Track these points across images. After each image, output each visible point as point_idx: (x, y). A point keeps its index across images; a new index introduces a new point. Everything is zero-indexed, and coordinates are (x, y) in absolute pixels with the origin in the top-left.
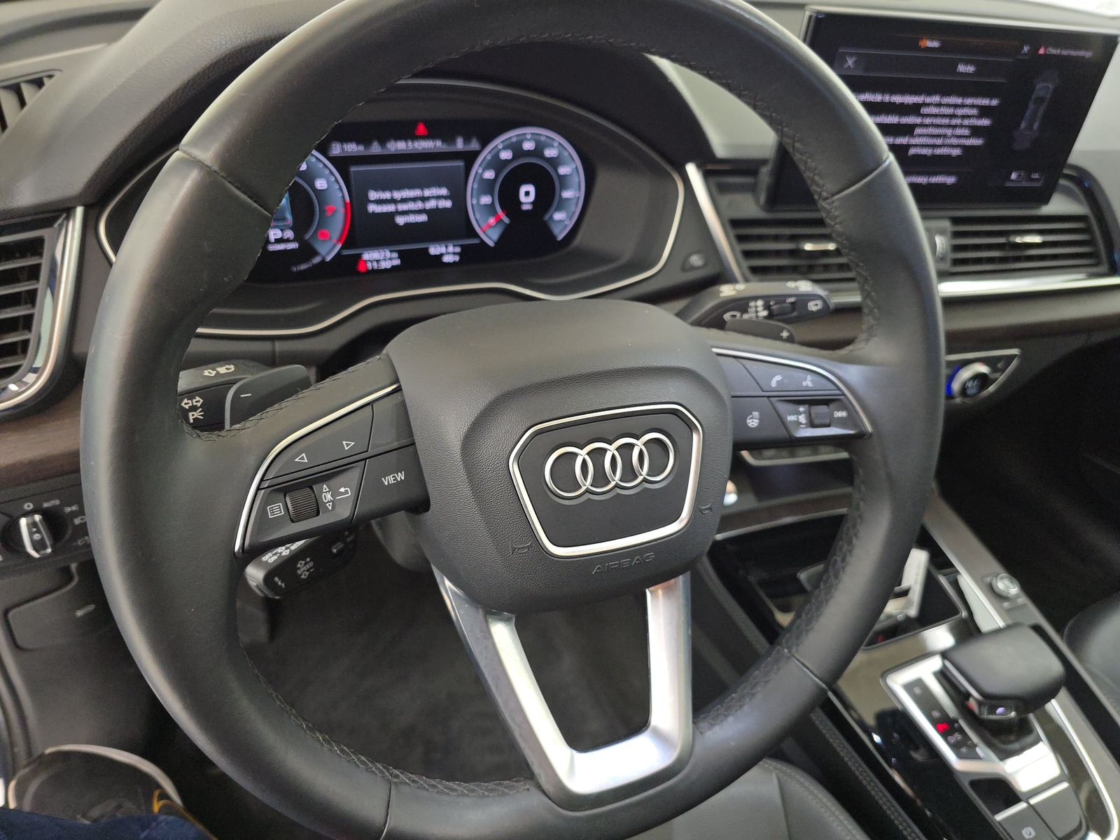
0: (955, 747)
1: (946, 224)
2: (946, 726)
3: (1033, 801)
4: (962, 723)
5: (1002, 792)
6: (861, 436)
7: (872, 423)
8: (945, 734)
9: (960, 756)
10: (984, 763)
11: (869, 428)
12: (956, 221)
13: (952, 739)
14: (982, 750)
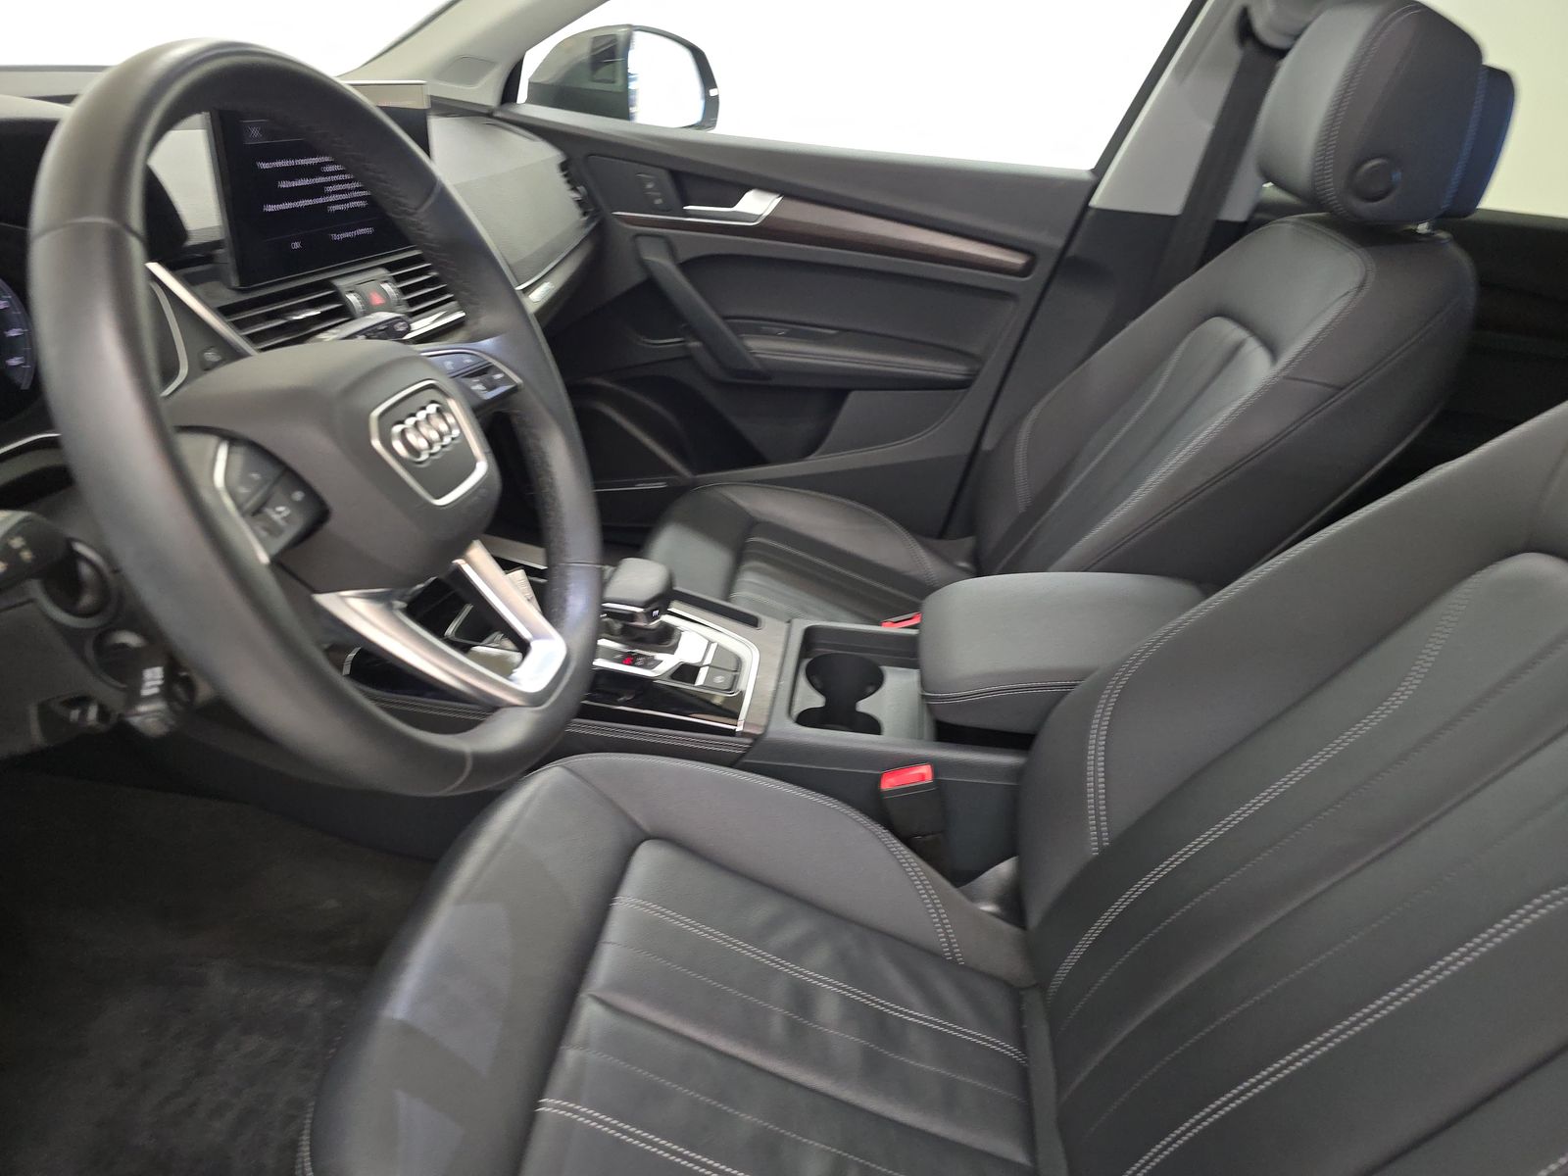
0: (643, 666)
1: (382, 272)
2: (630, 659)
3: (708, 661)
4: (637, 651)
5: (687, 672)
6: (515, 390)
7: (520, 376)
8: (632, 664)
9: (651, 668)
10: (667, 662)
11: (517, 380)
12: (390, 267)
13: (639, 663)
14: (659, 656)
